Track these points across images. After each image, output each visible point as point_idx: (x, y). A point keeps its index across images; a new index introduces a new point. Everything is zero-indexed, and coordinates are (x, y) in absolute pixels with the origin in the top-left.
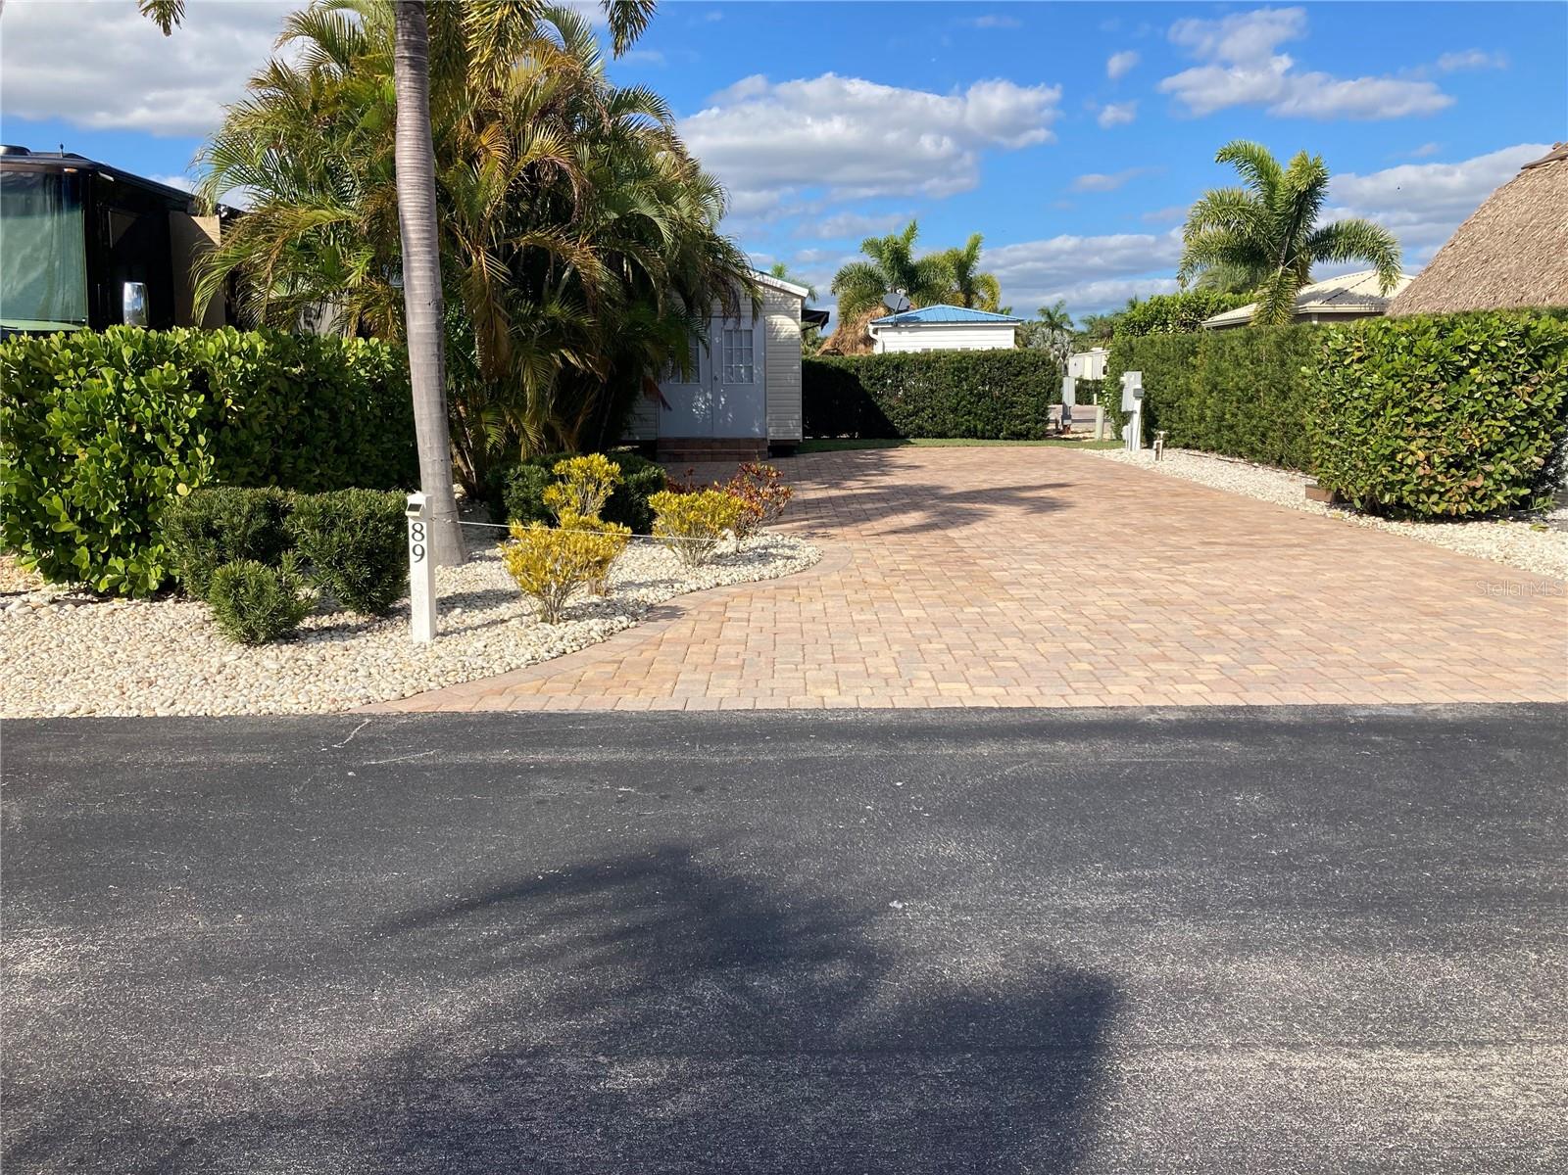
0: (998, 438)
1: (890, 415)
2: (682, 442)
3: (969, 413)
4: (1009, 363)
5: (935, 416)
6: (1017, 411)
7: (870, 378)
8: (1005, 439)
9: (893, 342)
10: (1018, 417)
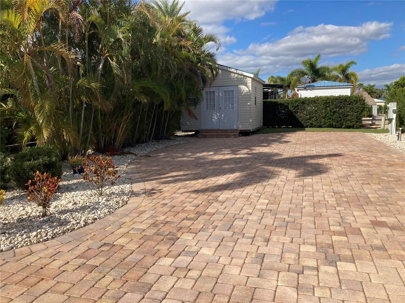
0: (341, 128)
1: (300, 119)
2: (208, 131)
3: (330, 119)
4: (346, 100)
5: (317, 120)
6: (349, 118)
7: (293, 107)
8: (344, 128)
9: (304, 94)
10: (349, 120)
